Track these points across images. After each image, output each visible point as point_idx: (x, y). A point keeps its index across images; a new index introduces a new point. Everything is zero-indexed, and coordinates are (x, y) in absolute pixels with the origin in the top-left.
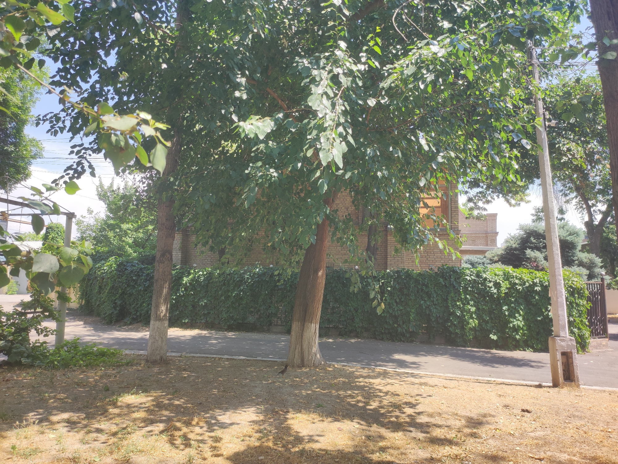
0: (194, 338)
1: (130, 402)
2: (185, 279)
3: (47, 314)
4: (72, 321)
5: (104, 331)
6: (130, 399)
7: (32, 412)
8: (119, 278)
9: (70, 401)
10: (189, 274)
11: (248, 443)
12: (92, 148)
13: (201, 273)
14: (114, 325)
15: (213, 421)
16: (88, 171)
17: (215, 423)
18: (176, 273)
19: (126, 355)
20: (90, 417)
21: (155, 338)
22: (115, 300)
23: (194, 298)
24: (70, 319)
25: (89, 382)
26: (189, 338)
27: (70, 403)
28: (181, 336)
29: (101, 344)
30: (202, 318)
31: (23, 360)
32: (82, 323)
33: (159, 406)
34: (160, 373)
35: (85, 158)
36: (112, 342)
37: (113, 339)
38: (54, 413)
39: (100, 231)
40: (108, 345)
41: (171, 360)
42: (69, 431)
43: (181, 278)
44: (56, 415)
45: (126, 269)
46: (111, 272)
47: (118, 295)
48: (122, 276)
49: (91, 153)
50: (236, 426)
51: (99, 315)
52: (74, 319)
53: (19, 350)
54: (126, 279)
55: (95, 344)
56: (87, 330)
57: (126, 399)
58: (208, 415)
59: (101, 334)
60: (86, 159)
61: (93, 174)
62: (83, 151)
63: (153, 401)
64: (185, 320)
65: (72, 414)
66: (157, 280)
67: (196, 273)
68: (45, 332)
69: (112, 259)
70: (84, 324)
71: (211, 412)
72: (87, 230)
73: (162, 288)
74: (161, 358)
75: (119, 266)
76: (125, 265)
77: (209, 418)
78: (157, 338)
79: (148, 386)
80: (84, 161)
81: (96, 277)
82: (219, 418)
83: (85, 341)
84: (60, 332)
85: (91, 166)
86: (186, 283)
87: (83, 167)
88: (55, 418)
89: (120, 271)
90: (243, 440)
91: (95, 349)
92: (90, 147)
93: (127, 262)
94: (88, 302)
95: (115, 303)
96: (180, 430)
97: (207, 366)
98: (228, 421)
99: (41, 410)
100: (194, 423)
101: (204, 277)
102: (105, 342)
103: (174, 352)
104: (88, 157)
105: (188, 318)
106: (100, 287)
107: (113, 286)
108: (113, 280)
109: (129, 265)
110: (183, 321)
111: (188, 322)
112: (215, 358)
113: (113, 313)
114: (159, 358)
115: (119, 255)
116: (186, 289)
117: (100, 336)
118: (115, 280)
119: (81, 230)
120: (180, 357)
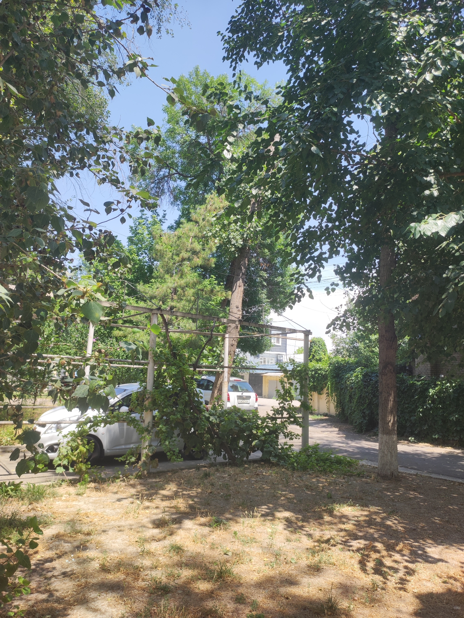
0: (443, 456)
1: (346, 513)
2: (431, 392)
4: (330, 427)
5: (354, 439)
6: (347, 510)
7: (264, 505)
8: (365, 388)
9: (295, 501)
10: (436, 385)
11: (449, 586)
12: (308, 273)
13: (448, 384)
14: (364, 434)
15: (420, 552)
16: (307, 294)
17: (421, 555)
18: (421, 384)
19: (363, 465)
20: (305, 519)
21: (384, 452)
22: (364, 409)
23: (444, 412)
24: (328, 425)
25: (318, 487)
26: (436, 455)
27: (295, 503)
28: (429, 453)
29: (346, 451)
30: (455, 435)
31: (272, 459)
32: (337, 429)
33: (370, 522)
34: (388, 490)
35: (304, 283)
36: (356, 450)
37: (358, 448)
38: (280, 510)
40: (353, 453)
41: (404, 477)
42: (285, 529)
43: (427, 390)
44: (279, 511)
45: (371, 380)
46: (358, 382)
47: (365, 405)
48: (368, 387)
49: (307, 277)
50: (444, 563)
51: (351, 423)
52: (331, 425)
53: (269, 449)
54: (372, 390)
55: (341, 451)
56: (339, 437)
57: (343, 509)
58: (417, 544)
59: (350, 442)
60: (305, 285)
61: (311, 297)
62: (301, 277)
63: (366, 516)
64: (435, 435)
65: (292, 514)
66: (381, 393)
67: (443, 385)
68: (290, 435)
69: (359, 369)
70: (339, 431)
71: (421, 541)
73: (387, 401)
74: (392, 474)
75: (364, 376)
76: (370, 376)
77: (416, 547)
79: (369, 500)
80: (302, 286)
81: (347, 387)
82: (428, 550)
83: (333, 447)
85: (309, 290)
86: (433, 395)
87: (302, 292)
88: (278, 515)
89: (365, 382)
90: (445, 582)
91: (333, 456)
92: (306, 273)
93: (372, 373)
94: (343, 410)
95: (364, 413)
96: (379, 552)
97: (442, 489)
98: (437, 556)
99: (271, 505)
100: (398, 548)
101: (453, 388)
102: (350, 450)
103: (414, 469)
104: (305, 281)
105: (438, 433)
106: (350, 396)
107: (361, 395)
108: (360, 390)
109: (373, 375)
110: (434, 437)
111: (438, 438)
112: (455, 482)
113: (362, 422)
114: (389, 473)
115: (366, 366)
116: (433, 401)
117: (348, 444)
118: (362, 390)
119: (336, 343)
120: (416, 475)
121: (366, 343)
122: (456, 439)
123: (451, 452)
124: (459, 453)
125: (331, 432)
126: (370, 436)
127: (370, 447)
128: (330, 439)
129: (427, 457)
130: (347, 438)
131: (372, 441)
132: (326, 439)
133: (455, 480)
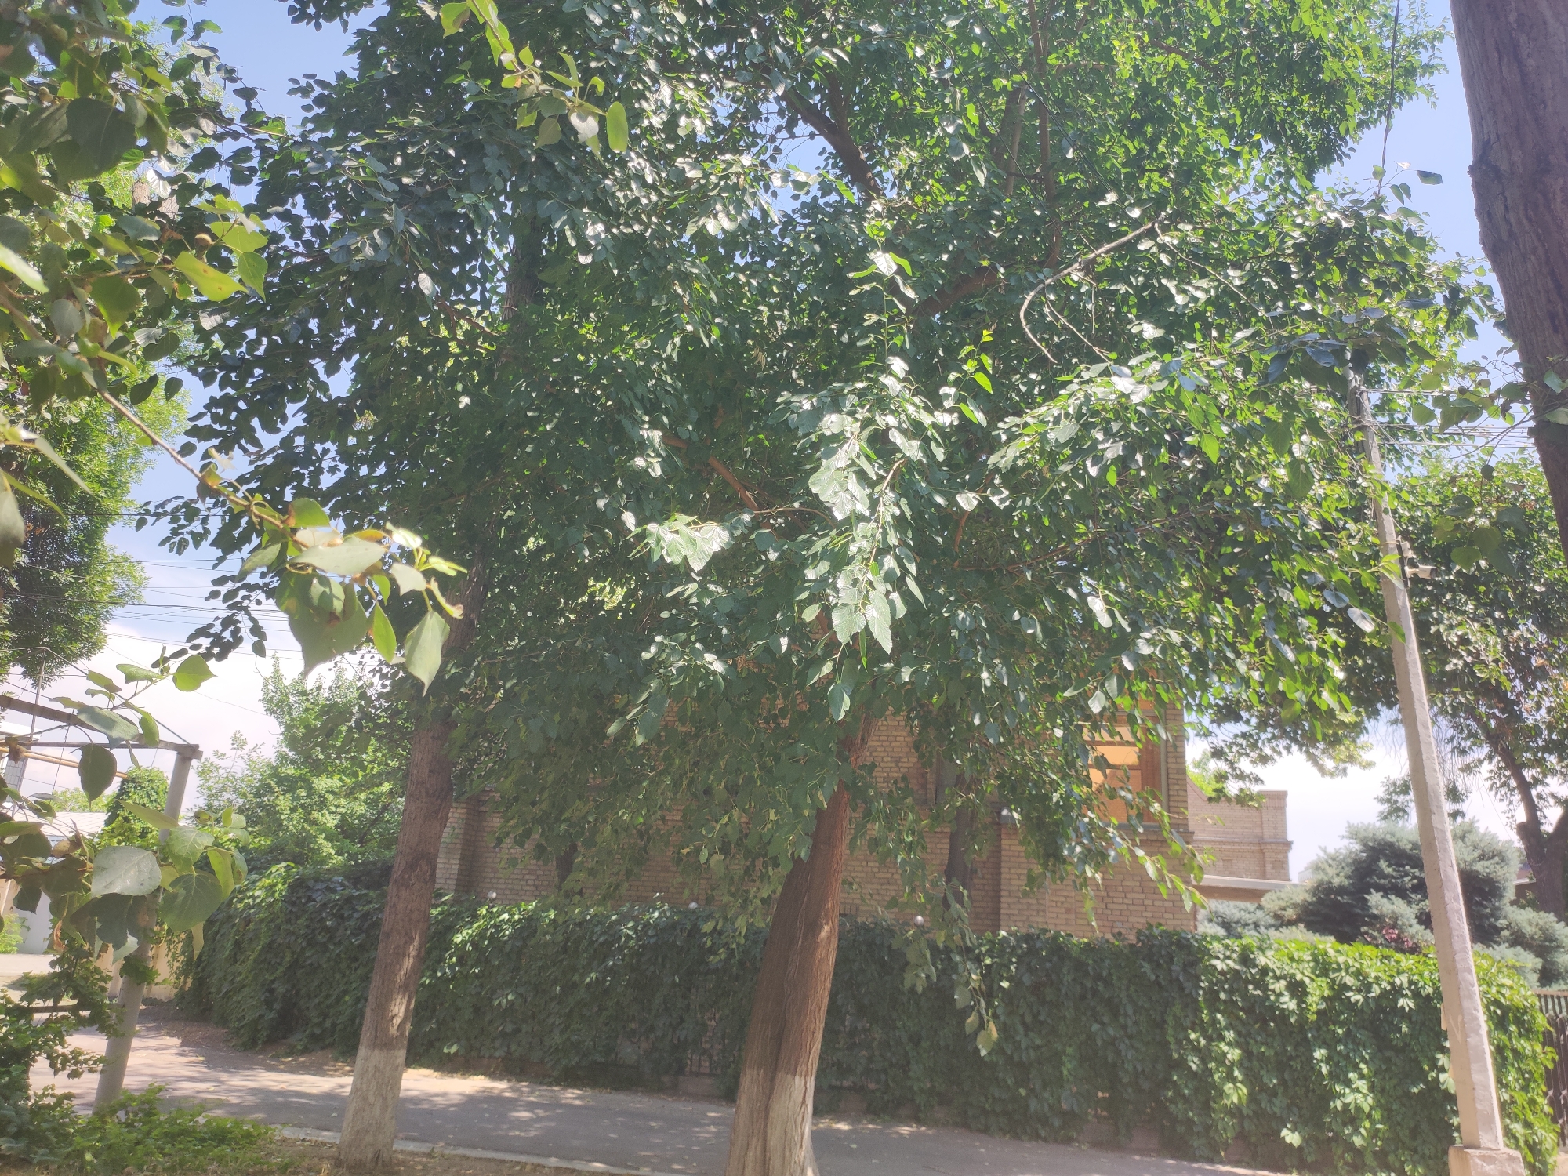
2: (463, 932)
3: (86, 1013)
4: (153, 1034)
5: (232, 1066)
8: (288, 921)
10: (475, 917)
12: (267, 585)
13: (506, 917)
14: (261, 1052)
16: (249, 640)
18: (441, 913)
19: (284, 1140)
21: (365, 1099)
22: (273, 982)
23: (482, 986)
24: (148, 1029)
26: (456, 1099)
28: (437, 1095)
29: (220, 1104)
30: (497, 1043)
32: (176, 1041)
35: (246, 610)
36: (251, 1100)
37: (254, 1092)
39: (258, 795)
40: (241, 1110)
41: (403, 1163)
43: (452, 929)
45: (310, 899)
46: (271, 905)
47: (281, 970)
48: (298, 918)
49: (262, 596)
51: (224, 1021)
52: (158, 1029)
54: (308, 927)
55: (204, 1106)
56: (188, 1064)
59: (224, 1076)
60: (248, 613)
61: (259, 649)
62: (243, 593)
64: (450, 1047)
66: (388, 935)
67: (491, 916)
68: (72, 1064)
69: (279, 869)
70: (183, 1044)
72: (224, 789)
73: (401, 954)
74: (377, 1156)
75: (293, 888)
76: (308, 888)
78: (371, 1099)
80: (241, 616)
83: (177, 1093)
84: (113, 1066)
85: (256, 630)
86: (464, 942)
87: (237, 631)
89: (293, 904)
91: (201, 1120)
92: (261, 582)
93: (317, 880)
94: (201, 983)
95: (272, 991)
101: (513, 926)
102: (234, 1100)
103: (414, 1139)
104: (253, 606)
105: (458, 1040)
106: (238, 944)
107: (272, 942)
108: (273, 925)
109: (319, 886)
110: (446, 1050)
111: (456, 1053)
112: (523, 1165)
113: (261, 1016)
114: (370, 1156)
115: (298, 860)
116: (461, 961)
117: (221, 1082)
118: (278, 927)
119: (210, 789)
120: (430, 1155)
121: (298, 798)
122: (498, 1054)
123: (484, 1090)
124: (503, 1091)
125: (158, 1049)
126: (276, 1057)
127: (284, 1086)
128: (161, 1072)
129: (435, 1105)
130: (210, 1063)
131: (282, 1071)
132: (148, 1071)
133: (523, 1158)
